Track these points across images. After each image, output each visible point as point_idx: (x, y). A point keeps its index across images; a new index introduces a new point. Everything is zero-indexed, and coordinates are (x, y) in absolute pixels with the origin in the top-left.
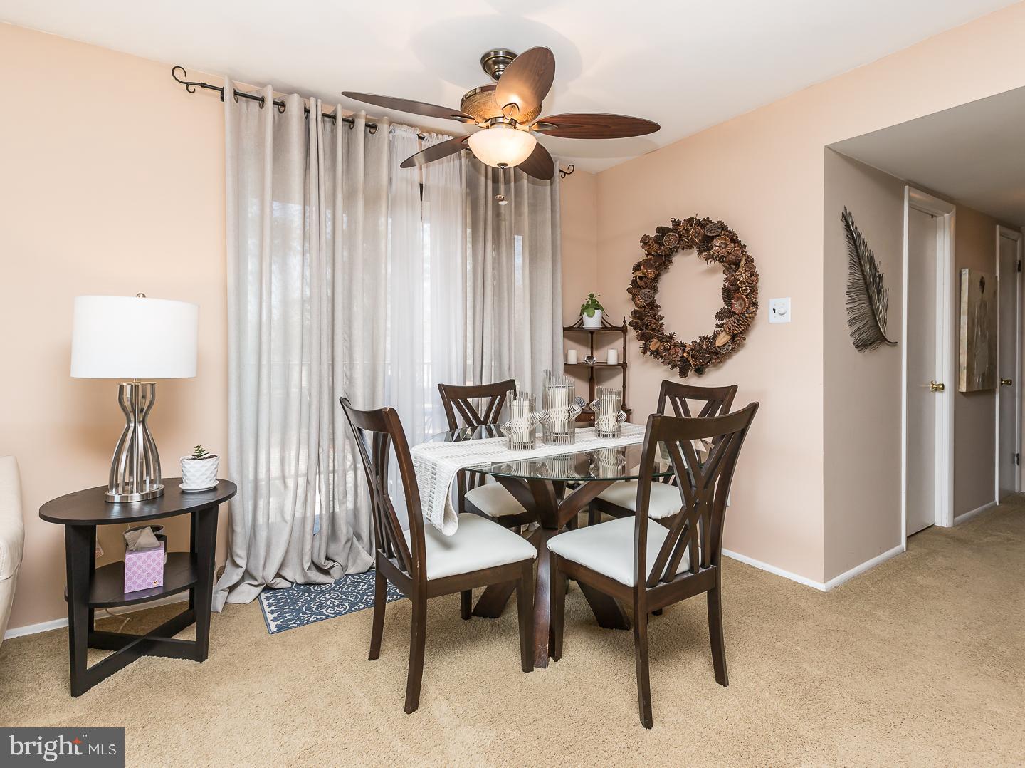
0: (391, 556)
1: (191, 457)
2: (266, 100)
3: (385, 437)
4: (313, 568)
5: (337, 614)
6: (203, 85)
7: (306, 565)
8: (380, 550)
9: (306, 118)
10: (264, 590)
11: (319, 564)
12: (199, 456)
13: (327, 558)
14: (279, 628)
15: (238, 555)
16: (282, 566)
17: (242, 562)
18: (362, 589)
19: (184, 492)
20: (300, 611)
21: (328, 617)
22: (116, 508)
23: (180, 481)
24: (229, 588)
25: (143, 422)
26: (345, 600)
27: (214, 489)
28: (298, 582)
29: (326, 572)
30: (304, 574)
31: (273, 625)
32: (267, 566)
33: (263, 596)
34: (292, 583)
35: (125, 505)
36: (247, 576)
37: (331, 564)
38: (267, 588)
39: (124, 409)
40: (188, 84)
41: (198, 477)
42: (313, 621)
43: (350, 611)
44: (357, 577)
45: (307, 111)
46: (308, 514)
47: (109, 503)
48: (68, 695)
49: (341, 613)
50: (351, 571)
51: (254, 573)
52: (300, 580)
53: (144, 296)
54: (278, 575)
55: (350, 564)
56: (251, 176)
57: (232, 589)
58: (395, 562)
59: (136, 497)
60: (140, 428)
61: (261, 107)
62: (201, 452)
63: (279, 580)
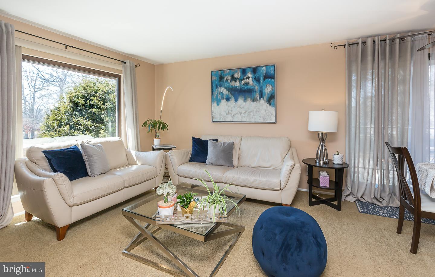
0: (406, 199)
1: (335, 154)
2: (359, 44)
3: (403, 157)
4: (375, 198)
5: (384, 216)
6: (339, 46)
7: (373, 197)
8: (402, 197)
9: (374, 44)
10: (357, 200)
11: (377, 198)
12: (338, 154)
13: (381, 197)
14: (362, 212)
15: (348, 186)
16: (363, 195)
17: (350, 189)
18: (395, 212)
19: (334, 163)
20: (370, 210)
21: (380, 215)
22: (318, 164)
23: (333, 160)
24: (346, 195)
25: (324, 143)
26: (388, 213)
27: (342, 164)
28: (369, 202)
29: (380, 202)
30: (372, 200)
31: (360, 211)
32: (358, 193)
33: (357, 202)
34: (367, 202)
35: (320, 163)
36: (351, 194)
37: (382, 200)
38: (358, 200)
39: (319, 139)
40: (335, 47)
41: (337, 160)
42: (374, 215)
43: (390, 217)
44: (394, 208)
45: (374, 41)
46: (373, 182)
47: (316, 162)
48: (309, 205)
49: (386, 216)
50: (391, 205)
51: (354, 194)
52: (370, 201)
53: (324, 110)
54: (361, 197)
55: (390, 203)
56: (354, 68)
57: (347, 196)
58: (408, 202)
59: (322, 162)
60: (323, 144)
61: (358, 46)
62: (338, 153)
63: (362, 199)
